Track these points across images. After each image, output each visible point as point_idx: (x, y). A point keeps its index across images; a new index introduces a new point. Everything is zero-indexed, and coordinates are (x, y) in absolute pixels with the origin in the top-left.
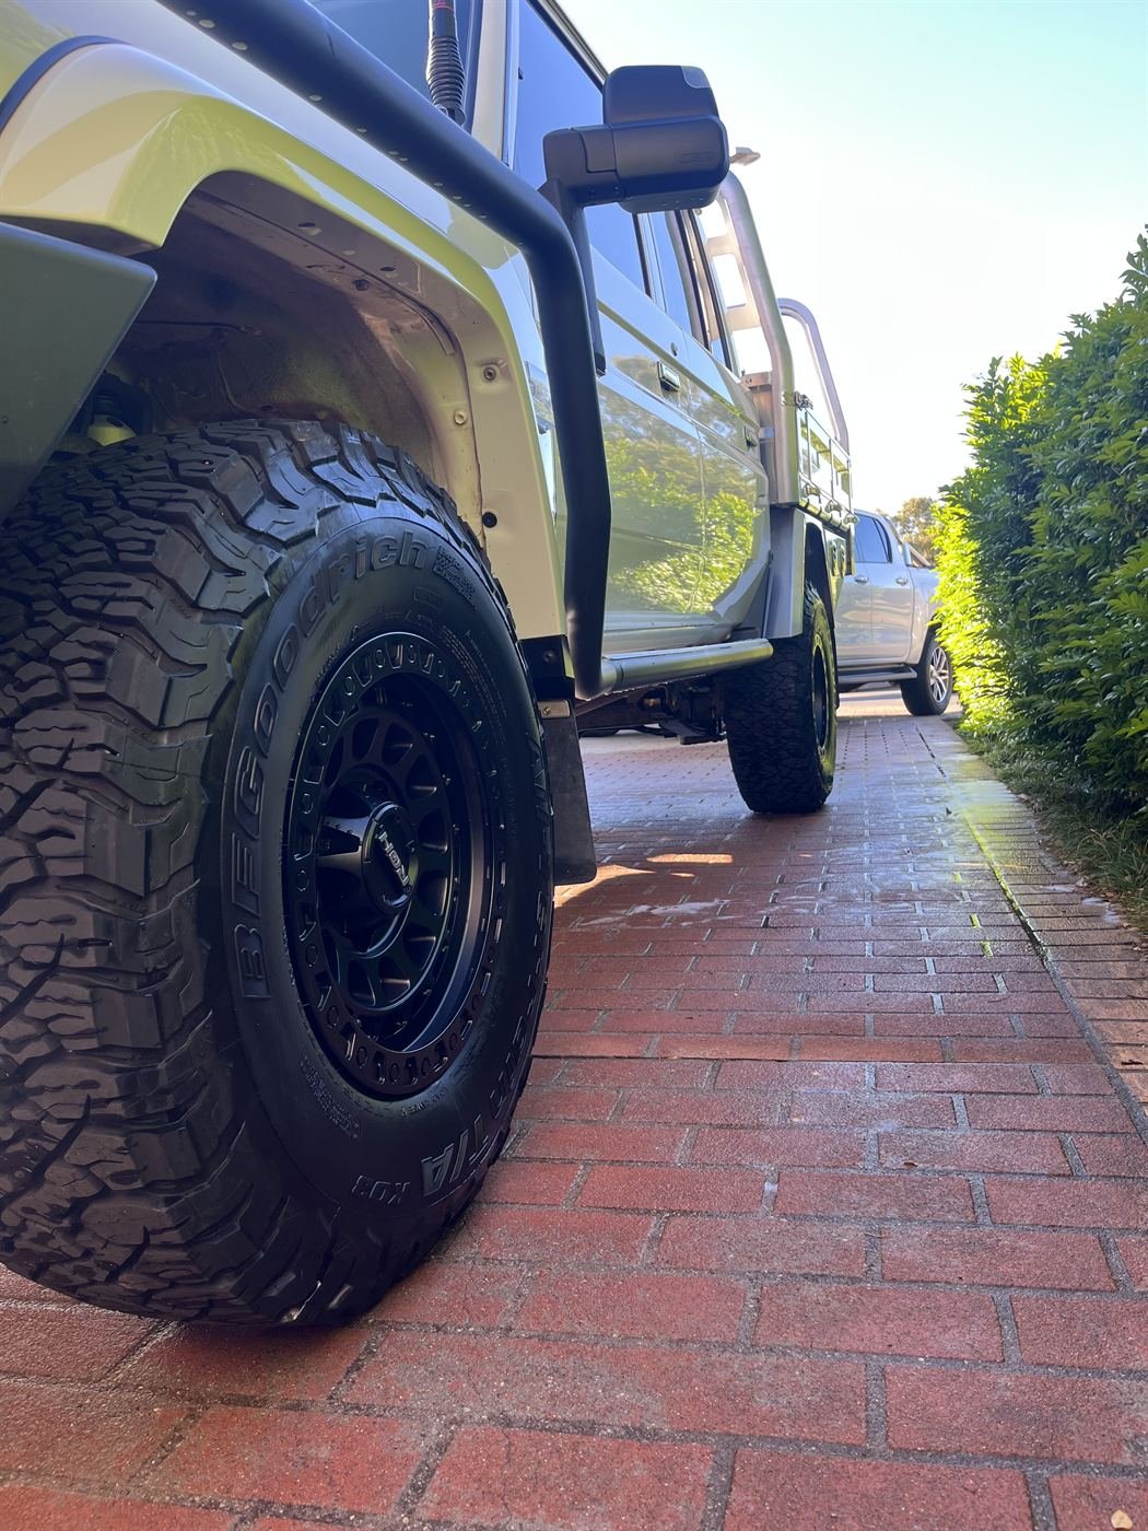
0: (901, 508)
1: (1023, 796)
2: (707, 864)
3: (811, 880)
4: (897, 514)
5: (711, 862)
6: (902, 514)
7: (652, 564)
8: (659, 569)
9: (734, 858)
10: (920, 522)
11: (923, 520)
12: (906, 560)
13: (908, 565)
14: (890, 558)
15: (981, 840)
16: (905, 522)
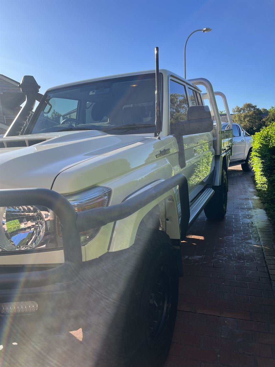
0: (243, 106)
1: (270, 219)
2: (199, 239)
3: (222, 249)
4: (242, 108)
5: (200, 239)
6: (243, 108)
7: (190, 178)
8: (192, 178)
9: (205, 238)
10: (248, 110)
11: (248, 109)
12: (244, 135)
13: (244, 136)
14: (240, 135)
15: (260, 236)
16: (244, 110)
